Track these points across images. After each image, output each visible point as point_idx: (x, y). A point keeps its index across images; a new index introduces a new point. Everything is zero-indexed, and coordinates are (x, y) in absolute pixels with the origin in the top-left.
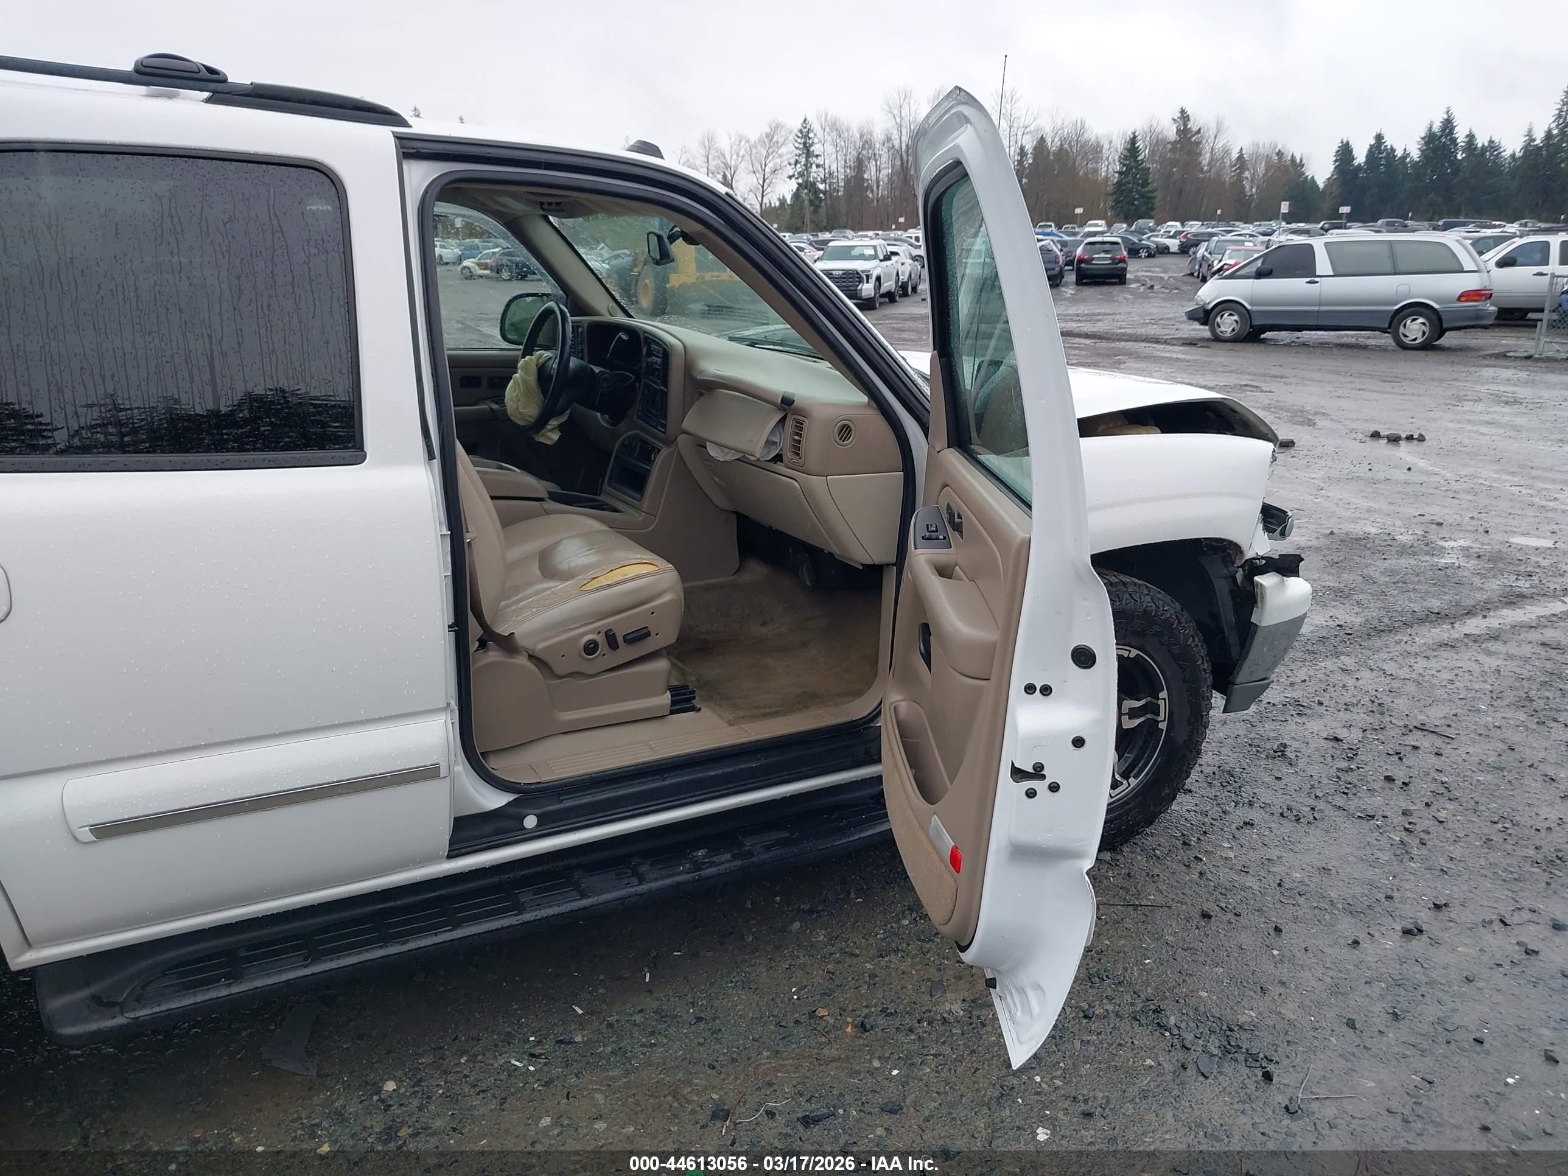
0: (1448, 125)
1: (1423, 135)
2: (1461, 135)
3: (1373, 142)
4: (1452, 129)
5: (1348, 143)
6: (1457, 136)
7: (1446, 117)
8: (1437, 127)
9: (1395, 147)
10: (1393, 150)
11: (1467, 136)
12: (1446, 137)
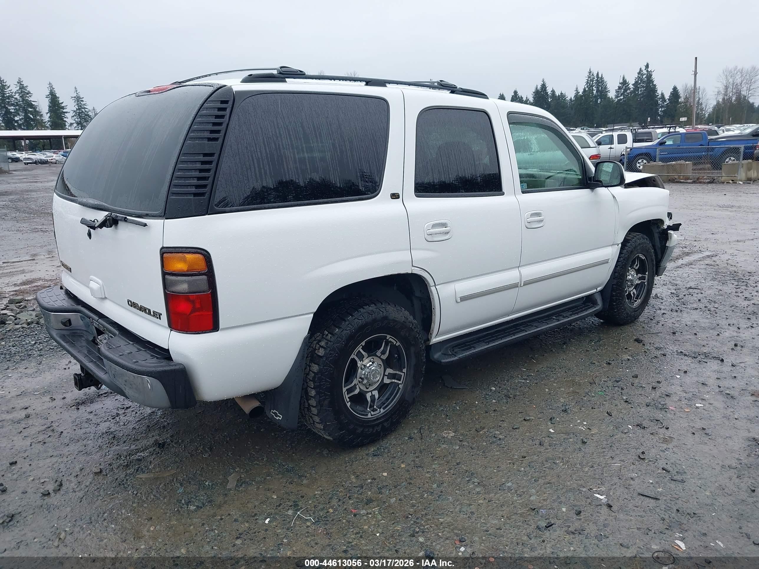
0: (544, 86)
1: (534, 91)
2: (549, 91)
3: (513, 94)
4: (546, 88)
5: (503, 95)
6: (548, 91)
7: (542, 83)
8: (539, 87)
9: (523, 96)
10: (522, 98)
11: (552, 91)
12: (543, 92)
